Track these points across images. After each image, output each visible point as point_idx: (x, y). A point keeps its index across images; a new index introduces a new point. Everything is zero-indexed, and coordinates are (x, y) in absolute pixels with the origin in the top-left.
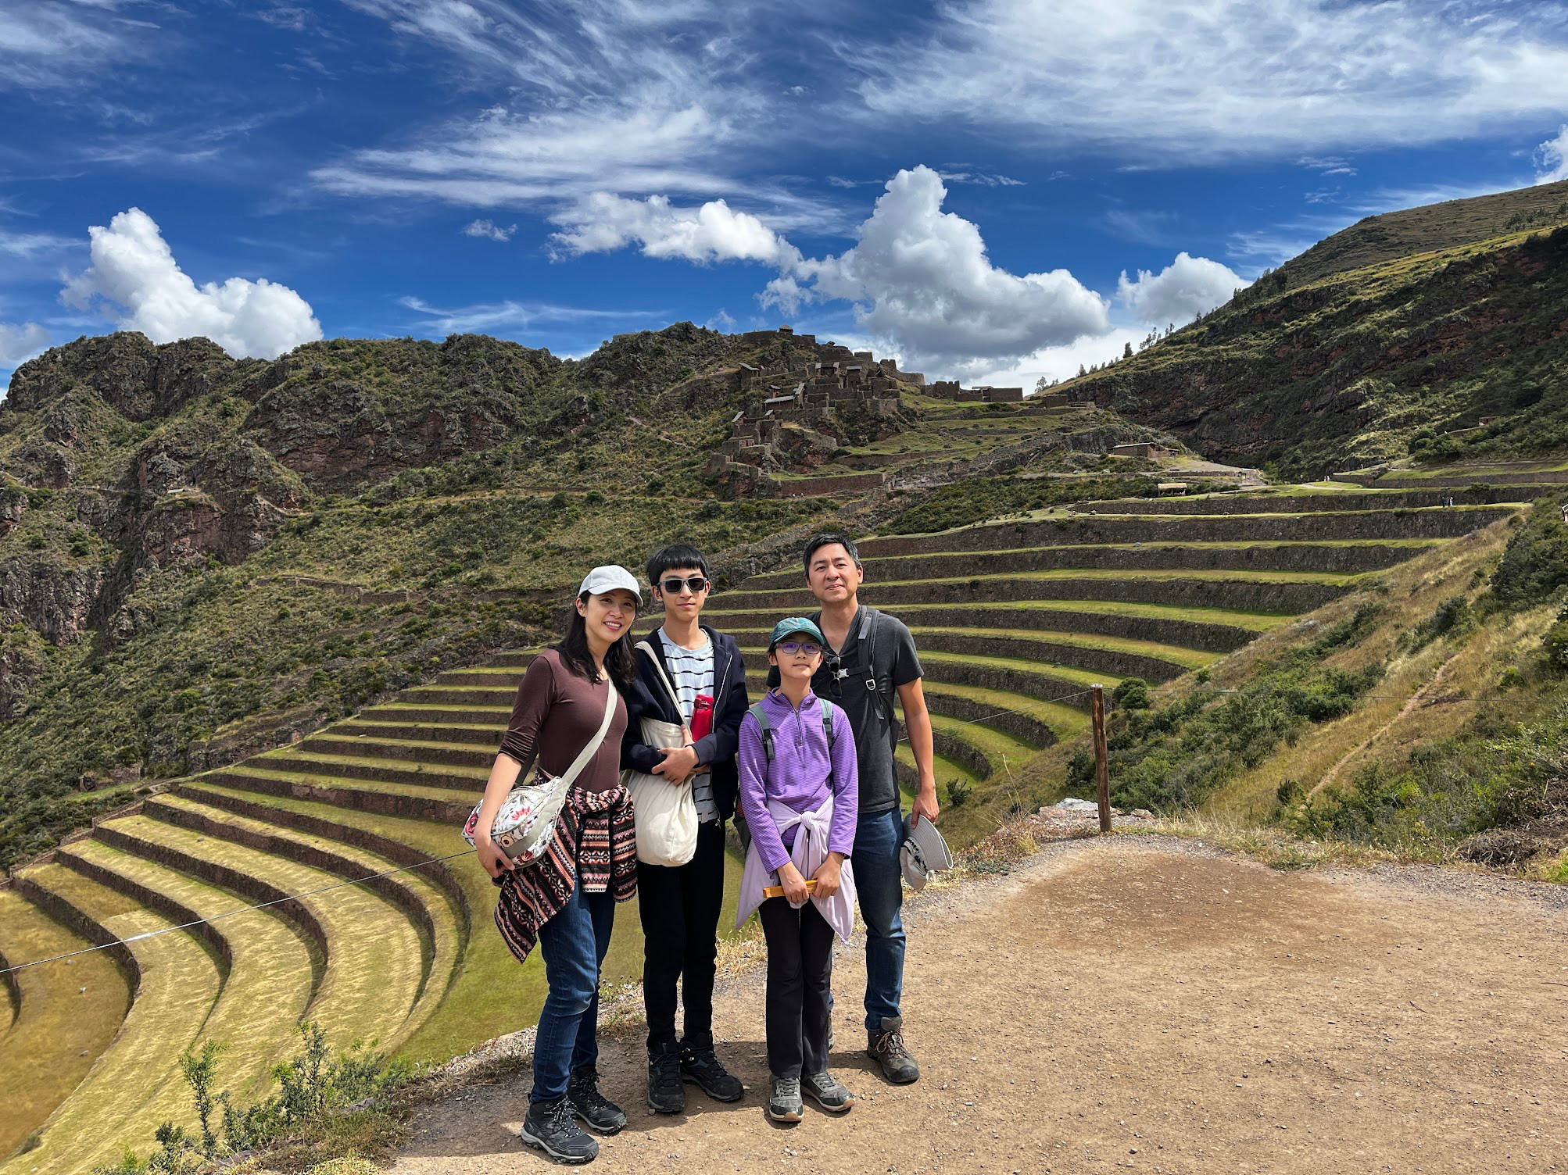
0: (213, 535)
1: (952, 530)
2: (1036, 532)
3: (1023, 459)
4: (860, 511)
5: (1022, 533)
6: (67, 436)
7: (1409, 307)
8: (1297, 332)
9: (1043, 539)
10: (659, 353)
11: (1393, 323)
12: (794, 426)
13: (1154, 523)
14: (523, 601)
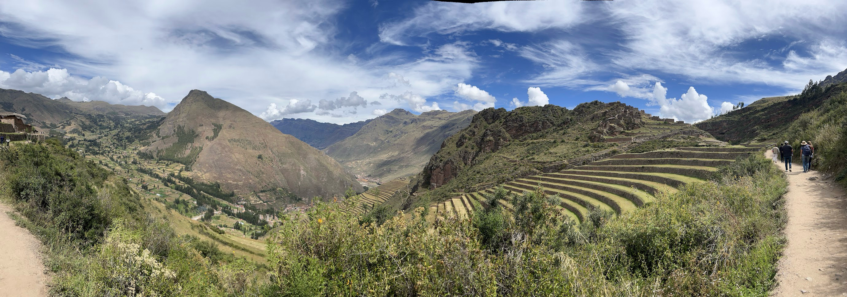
0: (493, 147)
1: (645, 153)
2: (666, 154)
3: (669, 136)
4: (624, 147)
5: (661, 154)
6: (477, 127)
7: (766, 112)
8: (745, 115)
9: (667, 156)
10: (589, 107)
11: (763, 115)
12: (613, 125)
13: (695, 153)
14: (538, 164)
